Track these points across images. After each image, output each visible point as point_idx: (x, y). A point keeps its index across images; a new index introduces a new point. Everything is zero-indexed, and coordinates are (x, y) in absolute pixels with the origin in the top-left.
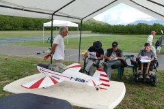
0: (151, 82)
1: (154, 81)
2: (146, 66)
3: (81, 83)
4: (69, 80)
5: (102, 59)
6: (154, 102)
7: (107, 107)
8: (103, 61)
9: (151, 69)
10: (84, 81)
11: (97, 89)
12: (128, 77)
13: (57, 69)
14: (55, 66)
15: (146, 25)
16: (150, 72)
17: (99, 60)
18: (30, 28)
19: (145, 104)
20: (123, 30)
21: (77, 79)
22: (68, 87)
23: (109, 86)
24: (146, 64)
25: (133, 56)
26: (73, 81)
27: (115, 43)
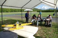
24: (48, 21)
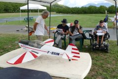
0: (105, 50)
1: (107, 49)
2: (101, 38)
3: (56, 55)
4: (46, 54)
5: (68, 34)
6: (109, 66)
7: (81, 76)
8: (68, 35)
9: (104, 40)
10: (58, 54)
11: (70, 60)
12: (87, 47)
13: (36, 45)
14: (34, 43)
15: (95, 7)
16: (104, 42)
17: (65, 35)
18: (9, 11)
19: (102, 67)
20: (79, 11)
21: (52, 53)
22: (45, 60)
23: (79, 57)
25: (91, 31)
26: (50, 54)
27: (76, 21)
